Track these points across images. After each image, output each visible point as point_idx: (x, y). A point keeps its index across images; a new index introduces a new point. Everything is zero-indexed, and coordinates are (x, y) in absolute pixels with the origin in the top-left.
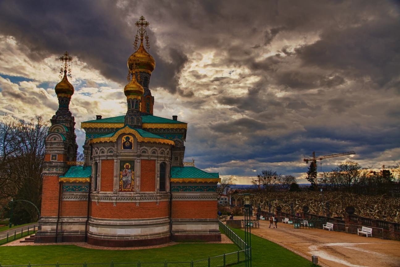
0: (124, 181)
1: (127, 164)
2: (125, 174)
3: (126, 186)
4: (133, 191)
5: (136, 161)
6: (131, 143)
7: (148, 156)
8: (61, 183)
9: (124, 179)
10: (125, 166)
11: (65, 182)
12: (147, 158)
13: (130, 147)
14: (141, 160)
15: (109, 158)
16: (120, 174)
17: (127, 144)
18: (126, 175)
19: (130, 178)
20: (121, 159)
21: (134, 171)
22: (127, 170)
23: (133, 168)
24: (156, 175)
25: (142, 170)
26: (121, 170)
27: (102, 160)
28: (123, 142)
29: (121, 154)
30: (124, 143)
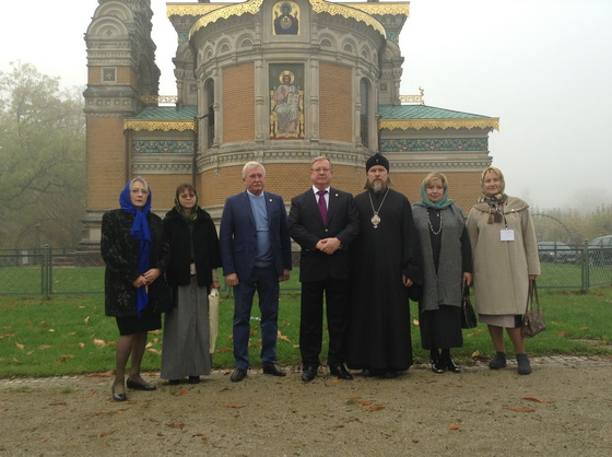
0: (279, 115)
1: (287, 73)
2: (281, 97)
3: (286, 126)
4: (303, 138)
5: (307, 65)
6: (294, 21)
7: (335, 54)
8: (129, 132)
9: (280, 109)
10: (281, 78)
11: (137, 129)
12: (333, 59)
13: (293, 29)
14: (321, 62)
15: (241, 59)
16: (270, 99)
17: (286, 24)
18: (285, 100)
19: (293, 108)
20: (272, 59)
21: (302, 89)
22: (286, 87)
23: (300, 84)
24: (353, 104)
25: (321, 89)
26: (271, 89)
27: (223, 68)
28: (274, 18)
29: (272, 46)
30: (278, 21)
